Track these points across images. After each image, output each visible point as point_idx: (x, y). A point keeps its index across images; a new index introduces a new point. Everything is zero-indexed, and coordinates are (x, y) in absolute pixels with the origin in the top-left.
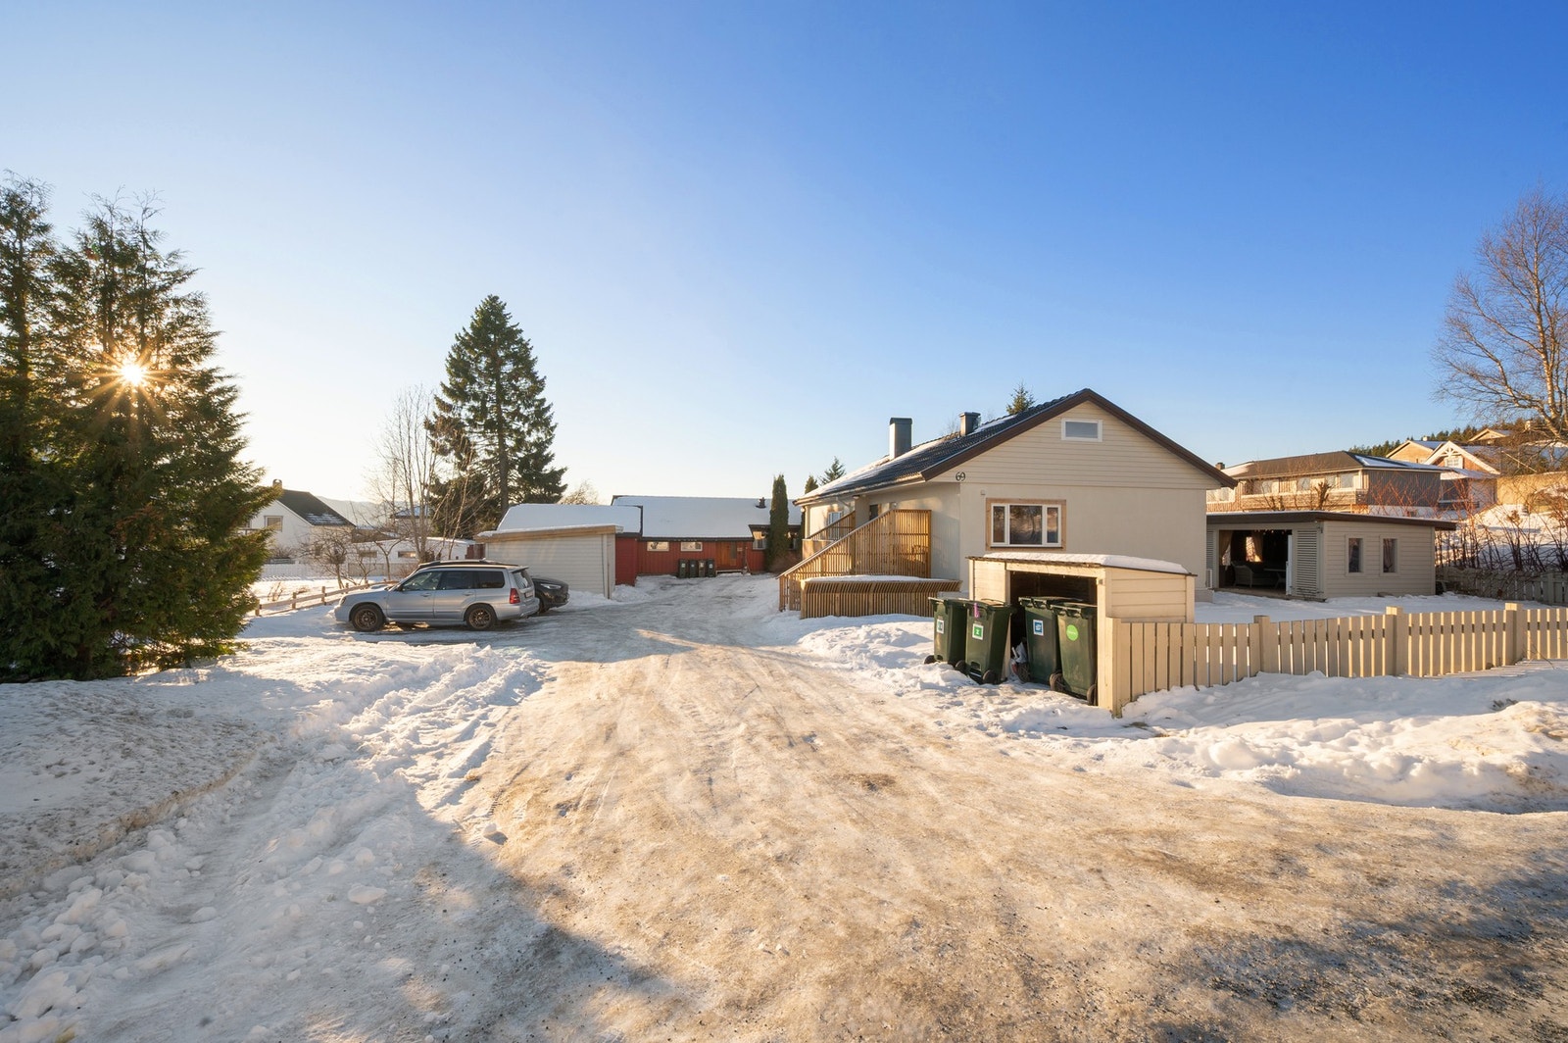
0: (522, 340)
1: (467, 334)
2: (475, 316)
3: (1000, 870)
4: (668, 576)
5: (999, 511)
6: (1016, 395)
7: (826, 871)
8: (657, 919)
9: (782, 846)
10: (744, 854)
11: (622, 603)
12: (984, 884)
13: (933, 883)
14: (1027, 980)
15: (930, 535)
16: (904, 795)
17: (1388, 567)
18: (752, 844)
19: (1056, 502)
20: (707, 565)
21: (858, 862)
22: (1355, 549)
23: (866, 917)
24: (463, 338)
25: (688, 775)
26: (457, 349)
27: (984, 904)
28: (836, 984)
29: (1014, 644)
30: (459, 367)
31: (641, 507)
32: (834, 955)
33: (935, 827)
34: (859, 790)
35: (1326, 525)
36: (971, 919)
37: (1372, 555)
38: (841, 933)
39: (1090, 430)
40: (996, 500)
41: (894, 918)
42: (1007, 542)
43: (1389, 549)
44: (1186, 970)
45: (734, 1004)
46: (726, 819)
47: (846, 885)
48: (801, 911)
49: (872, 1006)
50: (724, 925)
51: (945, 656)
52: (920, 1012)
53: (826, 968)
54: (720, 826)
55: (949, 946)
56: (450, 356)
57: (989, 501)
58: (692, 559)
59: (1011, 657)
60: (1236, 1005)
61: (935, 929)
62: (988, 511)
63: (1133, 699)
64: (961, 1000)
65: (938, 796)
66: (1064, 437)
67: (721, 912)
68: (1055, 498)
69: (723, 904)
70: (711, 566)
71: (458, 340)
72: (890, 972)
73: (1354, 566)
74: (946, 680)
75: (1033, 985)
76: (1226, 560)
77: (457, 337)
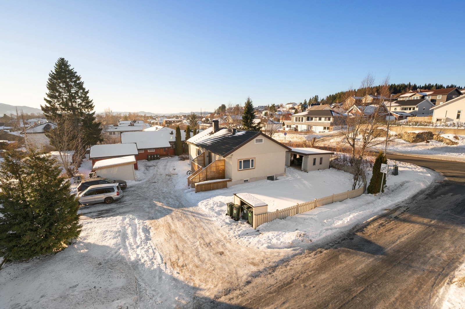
0: (77, 76)
1: (53, 73)
2: (56, 66)
3: (236, 267)
4: (144, 160)
5: (241, 162)
6: (247, 99)
7: (219, 271)
8: (204, 280)
9: (213, 268)
10: (209, 270)
11: (140, 182)
12: (234, 269)
13: (229, 270)
14: (237, 279)
15: (225, 165)
16: (225, 255)
17: (321, 164)
18: (209, 268)
19: (253, 158)
20: (157, 156)
21: (222, 269)
22: (315, 160)
23: (224, 276)
24: (52, 75)
25: (196, 257)
26: (50, 80)
27: (234, 272)
28: (222, 283)
29: (241, 212)
30: (52, 86)
31: (136, 143)
32: (221, 280)
33: (229, 261)
34: (219, 256)
35: (309, 156)
36: (233, 274)
37: (318, 161)
38: (222, 278)
39: (261, 141)
40: (240, 160)
41: (226, 275)
42: (242, 169)
43: (321, 159)
44: (250, 276)
45: (215, 287)
46: (205, 265)
47: (221, 272)
48: (217, 276)
49: (225, 284)
50: (210, 280)
51: (229, 214)
52: (229, 284)
53: (221, 282)
54: (204, 266)
55: (231, 278)
56: (49, 83)
57: (238, 160)
58: (151, 154)
59: (241, 214)
60: (253, 278)
61: (230, 276)
62: (238, 162)
63: (258, 226)
64: (232, 282)
65: (229, 255)
66: (255, 143)
67: (210, 278)
68: (253, 157)
69: (209, 277)
70: (158, 156)
71: (50, 76)
72: (226, 281)
73: (314, 164)
74: (230, 221)
75: (238, 280)
76: (292, 158)
77: (50, 75)
